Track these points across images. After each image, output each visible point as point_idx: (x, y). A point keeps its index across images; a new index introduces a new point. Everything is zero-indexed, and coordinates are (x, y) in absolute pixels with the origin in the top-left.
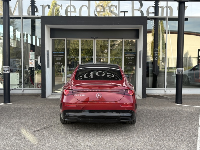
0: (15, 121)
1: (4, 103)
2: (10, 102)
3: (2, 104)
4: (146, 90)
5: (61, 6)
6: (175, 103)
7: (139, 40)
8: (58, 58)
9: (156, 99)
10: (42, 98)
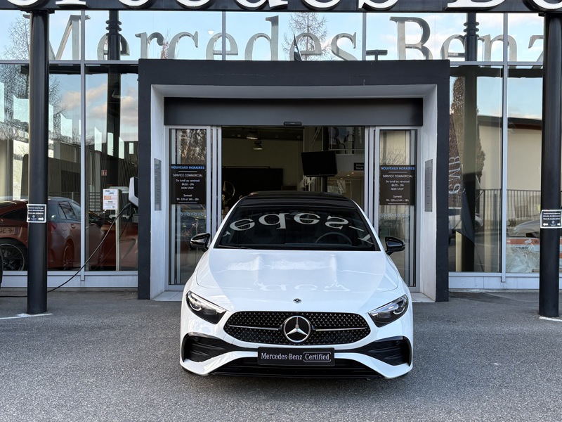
1: (28, 313)
3: (24, 315)
4: (448, 276)
5: (195, 38)
6: (537, 315)
7: (422, 130)
8: (186, 182)
9: (478, 302)
10: (139, 298)
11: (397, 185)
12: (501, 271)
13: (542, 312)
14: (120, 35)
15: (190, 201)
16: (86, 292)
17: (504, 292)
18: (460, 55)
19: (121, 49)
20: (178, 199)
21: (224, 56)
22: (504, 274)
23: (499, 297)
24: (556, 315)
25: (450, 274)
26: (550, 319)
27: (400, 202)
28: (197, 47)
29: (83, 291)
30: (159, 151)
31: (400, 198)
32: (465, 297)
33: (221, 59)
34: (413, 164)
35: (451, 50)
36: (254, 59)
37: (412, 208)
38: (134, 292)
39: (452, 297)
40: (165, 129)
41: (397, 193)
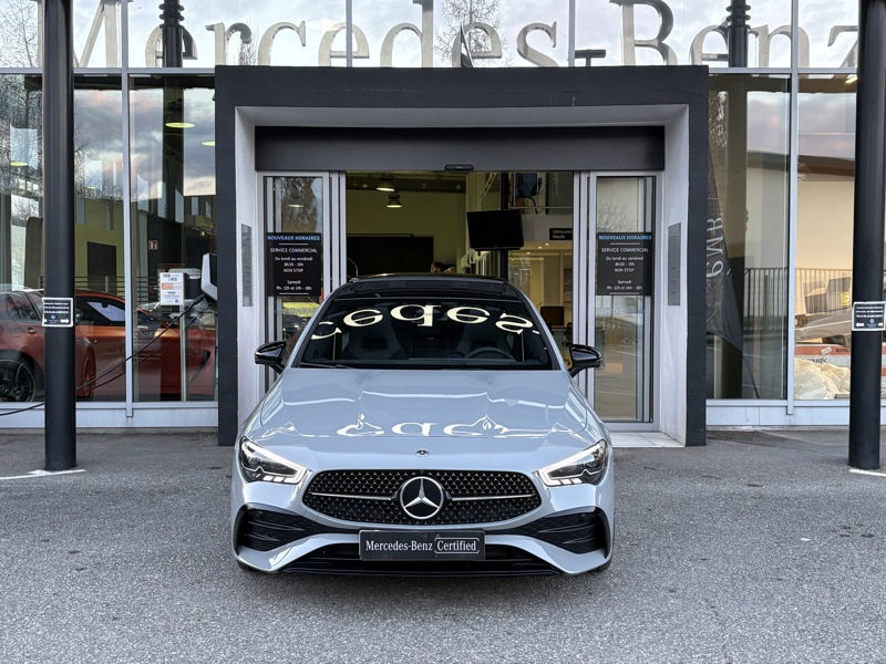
0: (110, 551)
1: (46, 469)
2: (72, 464)
3: (39, 473)
4: (705, 406)
5: (301, 31)
6: (846, 467)
7: (663, 177)
8: (291, 261)
9: (753, 447)
10: (220, 445)
11: (623, 264)
12: (786, 398)
13: (854, 460)
14: (183, 28)
15: (298, 291)
16: (135, 434)
17: (792, 429)
18: (721, 57)
19: (184, 50)
20: (278, 288)
21: (349, 61)
22: (790, 402)
23: (783, 439)
24: (876, 467)
25: (708, 402)
26: (867, 472)
27: (629, 291)
28: (304, 45)
29: (131, 433)
30: (249, 213)
31: (628, 285)
32: (731, 439)
33: (345, 66)
34: (649, 230)
35: (705, 50)
36: (396, 64)
37: (648, 299)
38: (211, 434)
39: (710, 438)
40: (257, 178)
41: (624, 276)
